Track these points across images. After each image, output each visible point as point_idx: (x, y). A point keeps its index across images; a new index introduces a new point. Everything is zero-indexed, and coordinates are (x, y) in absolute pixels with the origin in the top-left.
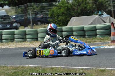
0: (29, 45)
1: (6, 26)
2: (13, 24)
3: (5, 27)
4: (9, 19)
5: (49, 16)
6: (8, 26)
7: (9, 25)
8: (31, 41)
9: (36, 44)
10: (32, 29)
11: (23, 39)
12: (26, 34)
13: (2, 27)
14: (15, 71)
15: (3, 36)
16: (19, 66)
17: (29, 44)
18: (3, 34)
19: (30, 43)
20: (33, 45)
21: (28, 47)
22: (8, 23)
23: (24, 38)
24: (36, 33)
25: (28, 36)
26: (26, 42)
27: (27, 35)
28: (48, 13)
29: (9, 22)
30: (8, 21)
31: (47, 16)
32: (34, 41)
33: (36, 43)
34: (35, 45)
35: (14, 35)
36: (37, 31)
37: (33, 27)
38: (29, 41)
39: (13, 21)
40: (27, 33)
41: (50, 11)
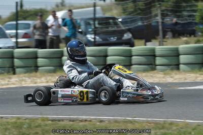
0: (164, 78)
1: (108, 38)
2: (123, 36)
3: (107, 40)
4: (116, 24)
5: (197, 20)
6: (113, 39)
7: (116, 38)
8: (166, 70)
9: (177, 77)
10: (163, 45)
11: (151, 66)
12: (154, 56)
13: (101, 40)
14: (162, 131)
15: (108, 58)
16: (165, 121)
17: (162, 76)
18: (109, 53)
19: (165, 74)
20: (172, 79)
21: (161, 82)
22: (113, 33)
23: (151, 64)
24: (176, 54)
25: (159, 61)
26: (155, 71)
27: (157, 58)
28: (194, 14)
29: (115, 31)
30: (113, 29)
31: (193, 20)
32: (172, 69)
33: (176, 74)
34: (176, 79)
35: (131, 56)
36: (177, 50)
37: (164, 43)
38: (162, 71)
39: (123, 28)
40: (157, 53)
41: (199, 10)
